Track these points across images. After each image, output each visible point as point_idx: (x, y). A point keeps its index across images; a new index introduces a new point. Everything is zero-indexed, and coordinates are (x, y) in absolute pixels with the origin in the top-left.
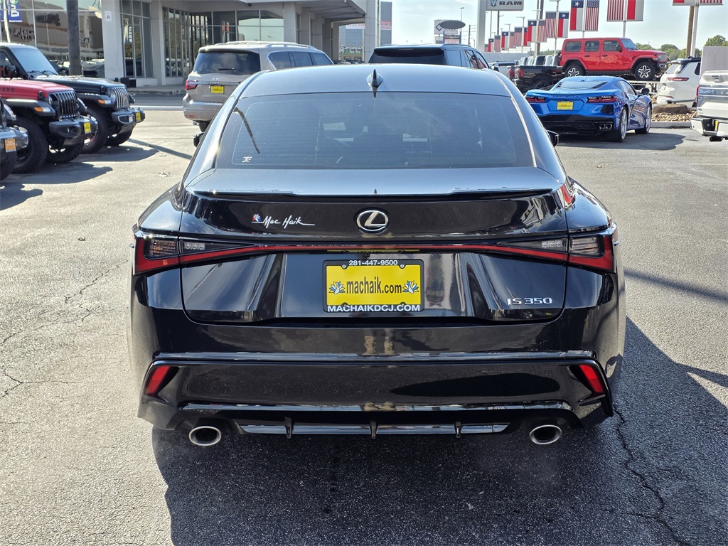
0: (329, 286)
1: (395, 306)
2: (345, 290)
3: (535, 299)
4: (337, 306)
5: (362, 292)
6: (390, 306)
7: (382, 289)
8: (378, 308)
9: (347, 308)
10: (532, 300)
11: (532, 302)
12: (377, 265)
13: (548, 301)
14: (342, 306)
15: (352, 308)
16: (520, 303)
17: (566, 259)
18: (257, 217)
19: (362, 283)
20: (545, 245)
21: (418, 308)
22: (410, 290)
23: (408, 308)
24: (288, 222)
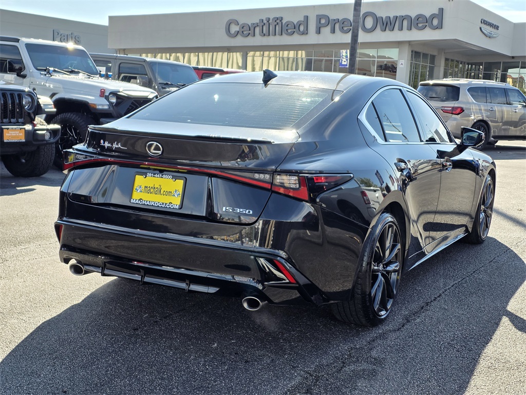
0: (135, 187)
1: (166, 204)
2: (143, 191)
3: (241, 210)
4: (136, 200)
5: (151, 193)
6: (163, 204)
7: (162, 193)
8: (157, 204)
9: (141, 202)
10: (239, 210)
11: (238, 211)
12: (161, 177)
13: (249, 212)
14: (139, 200)
15: (144, 202)
16: (231, 210)
17: (270, 188)
18: (102, 141)
19: (152, 187)
20: (257, 176)
21: (177, 207)
22: (176, 195)
23: (172, 206)
24: (115, 146)
